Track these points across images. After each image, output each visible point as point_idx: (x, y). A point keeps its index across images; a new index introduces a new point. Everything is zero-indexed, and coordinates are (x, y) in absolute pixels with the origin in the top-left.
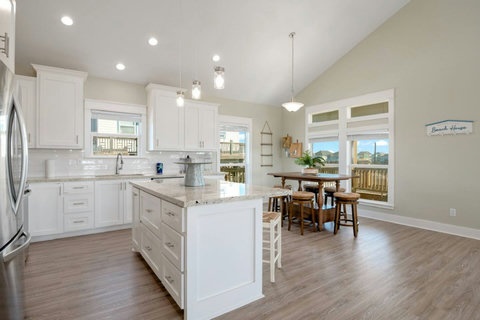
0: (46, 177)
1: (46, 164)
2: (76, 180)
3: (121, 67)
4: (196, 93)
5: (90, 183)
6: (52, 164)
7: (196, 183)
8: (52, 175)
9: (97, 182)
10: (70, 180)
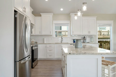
0: (44, 43)
1: (44, 39)
2: (50, 44)
3: (62, 9)
4: (79, 14)
5: (53, 45)
6: (45, 39)
7: (79, 47)
8: (45, 42)
9: (55, 45)
10: (48, 44)
